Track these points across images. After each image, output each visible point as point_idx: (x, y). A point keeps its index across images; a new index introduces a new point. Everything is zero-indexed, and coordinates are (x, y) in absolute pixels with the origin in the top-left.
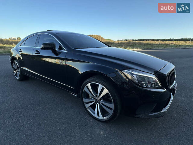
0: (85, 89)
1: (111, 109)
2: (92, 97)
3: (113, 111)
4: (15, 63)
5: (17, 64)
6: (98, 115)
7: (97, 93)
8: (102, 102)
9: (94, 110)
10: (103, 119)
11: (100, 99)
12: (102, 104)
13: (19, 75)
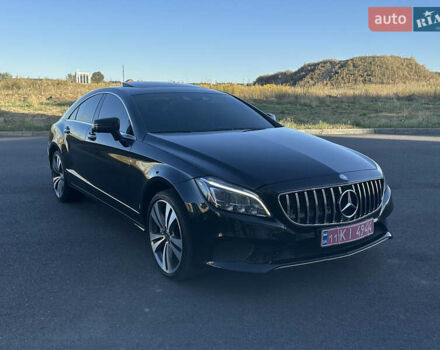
1: (180, 250)
3: (181, 253)
4: (56, 158)
5: (60, 162)
6: (167, 266)
10: (171, 272)
11: (170, 233)
12: (171, 242)
13: (62, 187)
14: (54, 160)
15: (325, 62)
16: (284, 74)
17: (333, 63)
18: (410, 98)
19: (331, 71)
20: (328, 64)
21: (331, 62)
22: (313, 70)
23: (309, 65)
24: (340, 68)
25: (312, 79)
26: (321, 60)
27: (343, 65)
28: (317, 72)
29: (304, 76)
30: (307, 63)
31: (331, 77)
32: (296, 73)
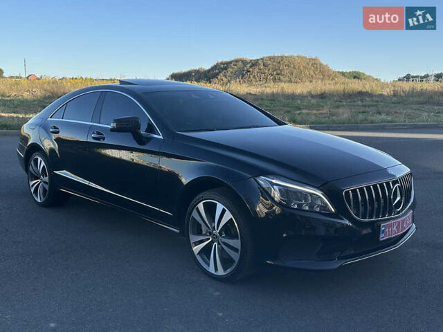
0: (194, 214)
1: (235, 250)
2: (207, 231)
3: (239, 253)
4: (36, 160)
5: (43, 163)
6: (216, 269)
7: (214, 223)
8: (223, 238)
9: (209, 258)
10: (224, 274)
11: (220, 233)
12: (223, 242)
14: (32, 163)
15: (237, 61)
16: (197, 72)
17: (244, 62)
18: (323, 96)
19: (243, 69)
20: (240, 63)
21: (242, 61)
22: (226, 69)
23: (222, 63)
24: (251, 67)
25: (225, 76)
26: (233, 59)
27: (254, 64)
28: (230, 69)
29: (218, 74)
30: (220, 61)
31: (243, 75)
32: (209, 71)
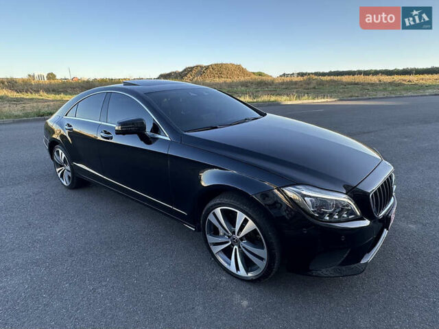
0: (211, 217)
1: (262, 259)
2: (225, 234)
3: (265, 262)
4: (58, 152)
5: (64, 155)
6: (238, 269)
7: (235, 227)
8: (244, 243)
9: (230, 258)
10: (246, 276)
11: (241, 239)
12: (244, 247)
13: (69, 177)
14: (55, 153)
15: (197, 66)
17: (201, 67)
19: (201, 71)
22: (191, 71)
24: (205, 70)
25: (191, 76)
29: (187, 74)
31: (201, 75)
